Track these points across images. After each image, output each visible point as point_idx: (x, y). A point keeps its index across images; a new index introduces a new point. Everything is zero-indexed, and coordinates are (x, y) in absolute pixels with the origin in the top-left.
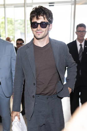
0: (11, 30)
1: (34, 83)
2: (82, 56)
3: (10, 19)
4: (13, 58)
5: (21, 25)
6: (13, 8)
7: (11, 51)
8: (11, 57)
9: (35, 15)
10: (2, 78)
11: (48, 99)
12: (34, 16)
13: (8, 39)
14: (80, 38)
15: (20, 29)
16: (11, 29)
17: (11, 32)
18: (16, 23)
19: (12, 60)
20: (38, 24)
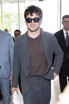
0: (8, 23)
1: (28, 67)
2: (68, 43)
3: (7, 13)
4: (11, 46)
5: (16, 18)
6: (9, 4)
7: (9, 40)
8: (9, 45)
9: (29, 12)
10: (1, 63)
11: (39, 79)
12: (28, 14)
13: (6, 30)
14: (66, 28)
15: (15, 21)
16: (8, 21)
17: (8, 24)
18: (12, 16)
19: (10, 48)
20: (32, 19)
